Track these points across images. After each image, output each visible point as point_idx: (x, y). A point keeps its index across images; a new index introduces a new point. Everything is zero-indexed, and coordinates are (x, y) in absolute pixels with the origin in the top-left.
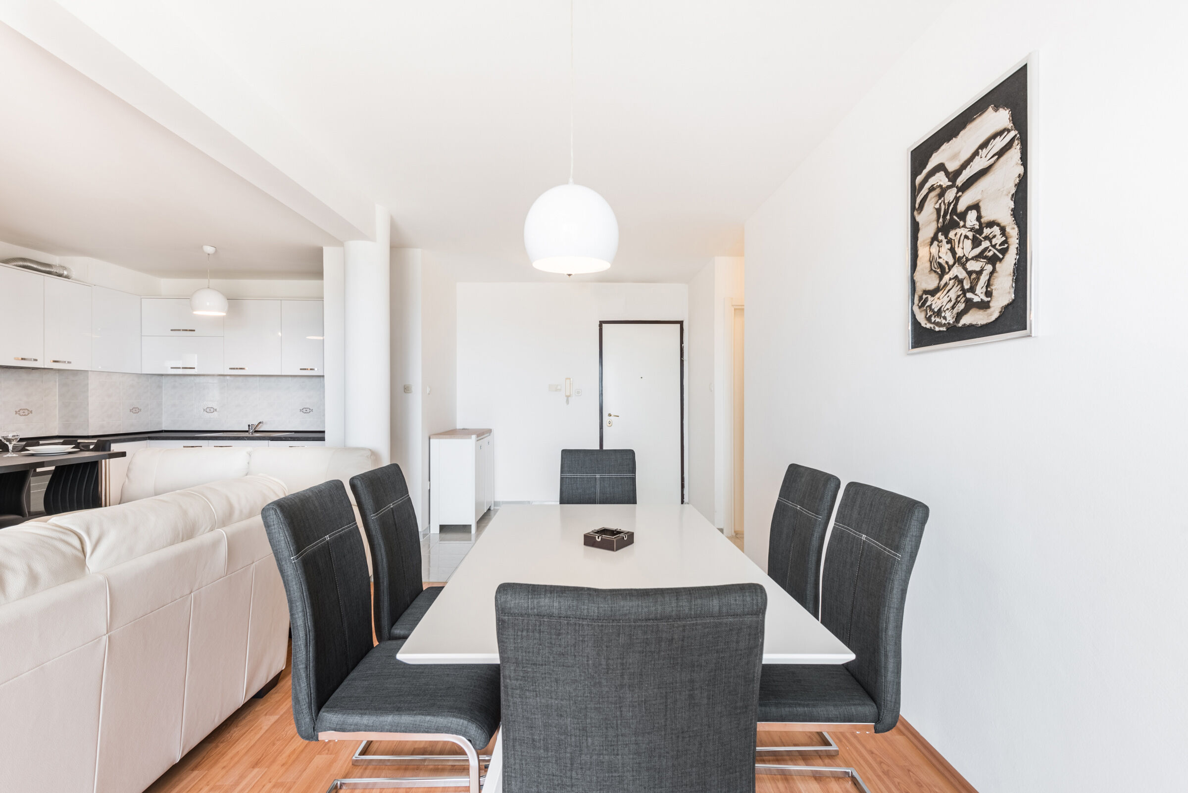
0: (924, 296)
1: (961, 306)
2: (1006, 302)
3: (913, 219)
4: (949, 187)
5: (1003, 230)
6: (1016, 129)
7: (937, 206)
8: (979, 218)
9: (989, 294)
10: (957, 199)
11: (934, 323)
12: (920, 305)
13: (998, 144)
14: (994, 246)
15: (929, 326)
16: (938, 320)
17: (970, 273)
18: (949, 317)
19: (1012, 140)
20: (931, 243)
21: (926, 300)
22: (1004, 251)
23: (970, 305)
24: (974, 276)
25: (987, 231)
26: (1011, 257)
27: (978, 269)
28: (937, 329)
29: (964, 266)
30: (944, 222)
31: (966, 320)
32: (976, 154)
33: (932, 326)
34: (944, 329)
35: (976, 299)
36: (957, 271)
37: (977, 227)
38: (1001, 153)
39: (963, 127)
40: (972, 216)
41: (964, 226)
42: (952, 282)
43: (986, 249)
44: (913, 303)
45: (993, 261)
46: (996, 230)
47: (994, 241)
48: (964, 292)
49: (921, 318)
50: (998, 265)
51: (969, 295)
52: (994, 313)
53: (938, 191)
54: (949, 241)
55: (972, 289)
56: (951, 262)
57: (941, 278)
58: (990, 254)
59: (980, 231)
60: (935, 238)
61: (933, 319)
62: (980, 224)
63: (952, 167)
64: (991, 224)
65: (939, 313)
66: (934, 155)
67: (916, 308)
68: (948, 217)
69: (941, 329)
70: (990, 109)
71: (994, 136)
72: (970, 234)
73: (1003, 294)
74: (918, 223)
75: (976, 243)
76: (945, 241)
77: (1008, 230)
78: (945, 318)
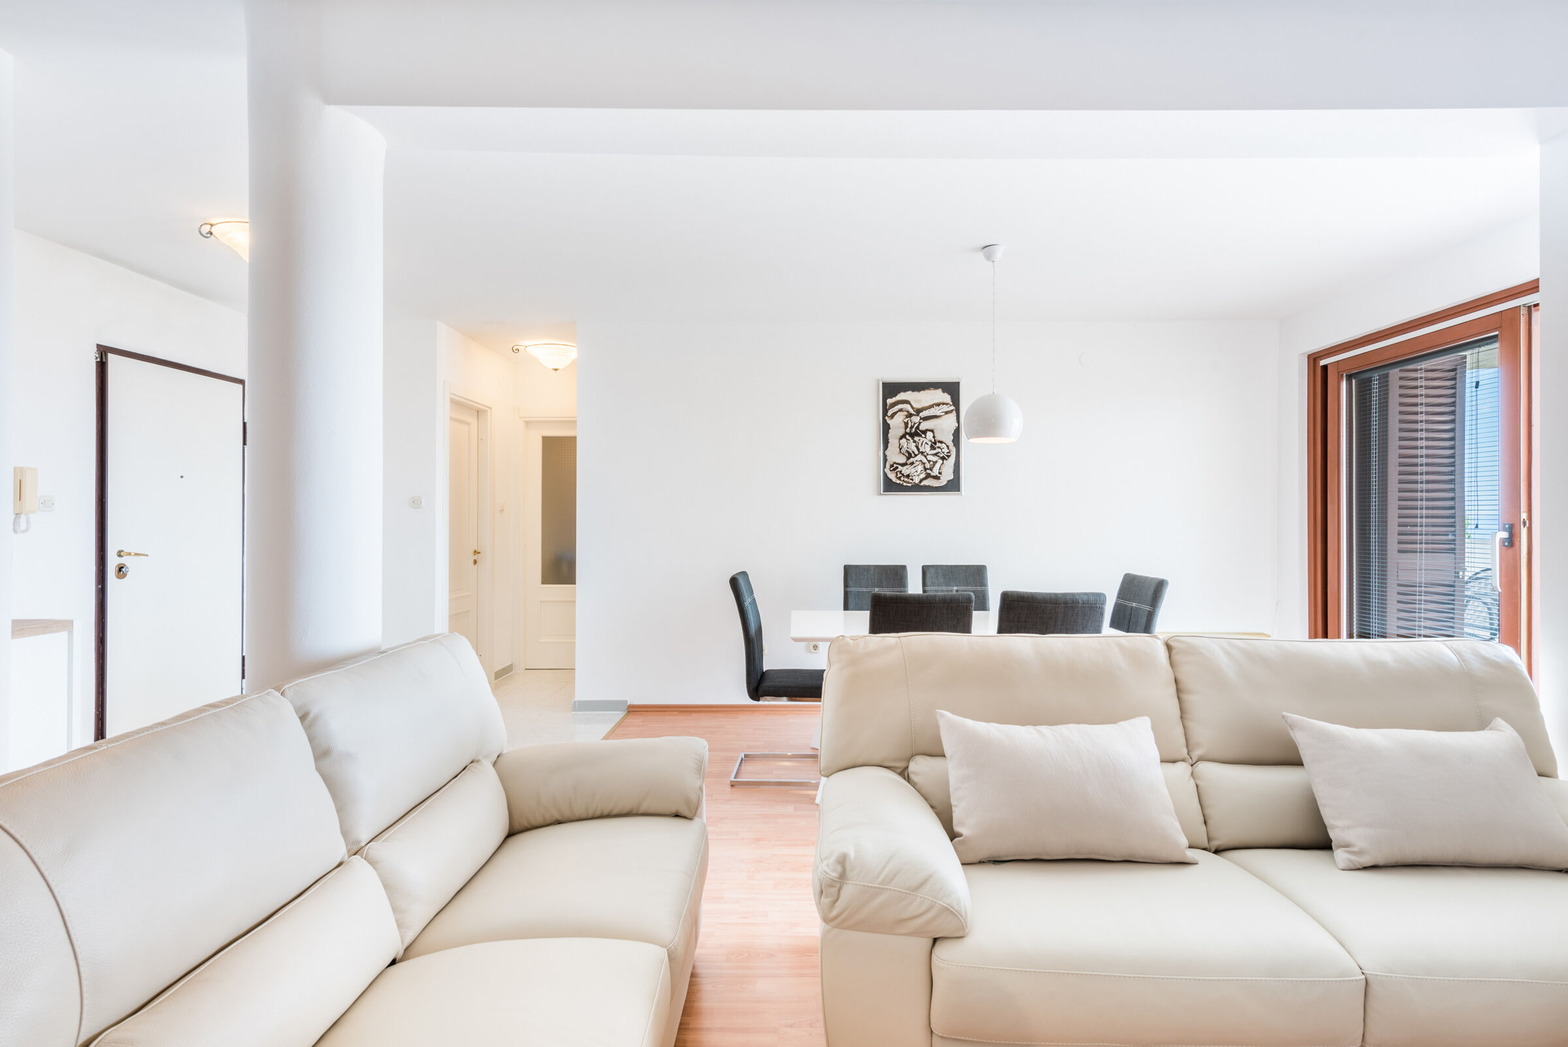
0: (895, 465)
1: (923, 476)
2: (949, 479)
3: (884, 421)
4: (914, 415)
5: (948, 447)
6: (954, 405)
7: (906, 421)
8: (934, 437)
9: (940, 473)
10: (920, 423)
11: (903, 481)
12: (891, 469)
13: (946, 408)
14: (943, 453)
15: (898, 482)
16: (906, 479)
17: (929, 461)
18: (917, 480)
19: (951, 412)
20: (901, 438)
21: (897, 468)
22: (949, 456)
23: (928, 476)
24: (931, 463)
25: (938, 445)
26: (952, 460)
27: (935, 461)
28: (905, 484)
29: (926, 457)
30: (910, 431)
31: (925, 483)
32: (931, 406)
33: (901, 482)
34: (910, 485)
35: (932, 474)
36: (920, 457)
37: (933, 441)
38: (947, 413)
39: (924, 389)
40: (930, 435)
41: (925, 438)
42: (918, 463)
43: (939, 453)
44: (885, 467)
45: (943, 458)
46: (944, 445)
47: (943, 450)
48: (926, 469)
49: (892, 476)
50: (945, 461)
51: (928, 471)
52: (943, 482)
53: (906, 413)
54: (915, 442)
55: (931, 469)
56: (916, 452)
57: (908, 458)
58: (942, 455)
59: (935, 443)
60: (903, 437)
61: (902, 479)
62: (935, 440)
63: (917, 406)
64: (941, 442)
65: (908, 476)
66: (902, 393)
67: (887, 470)
68: (914, 430)
69: (908, 485)
70: (940, 390)
71: (943, 404)
72: (930, 443)
73: (947, 475)
74: (889, 425)
75: (933, 448)
76: (912, 441)
77: (950, 447)
78: (912, 480)
